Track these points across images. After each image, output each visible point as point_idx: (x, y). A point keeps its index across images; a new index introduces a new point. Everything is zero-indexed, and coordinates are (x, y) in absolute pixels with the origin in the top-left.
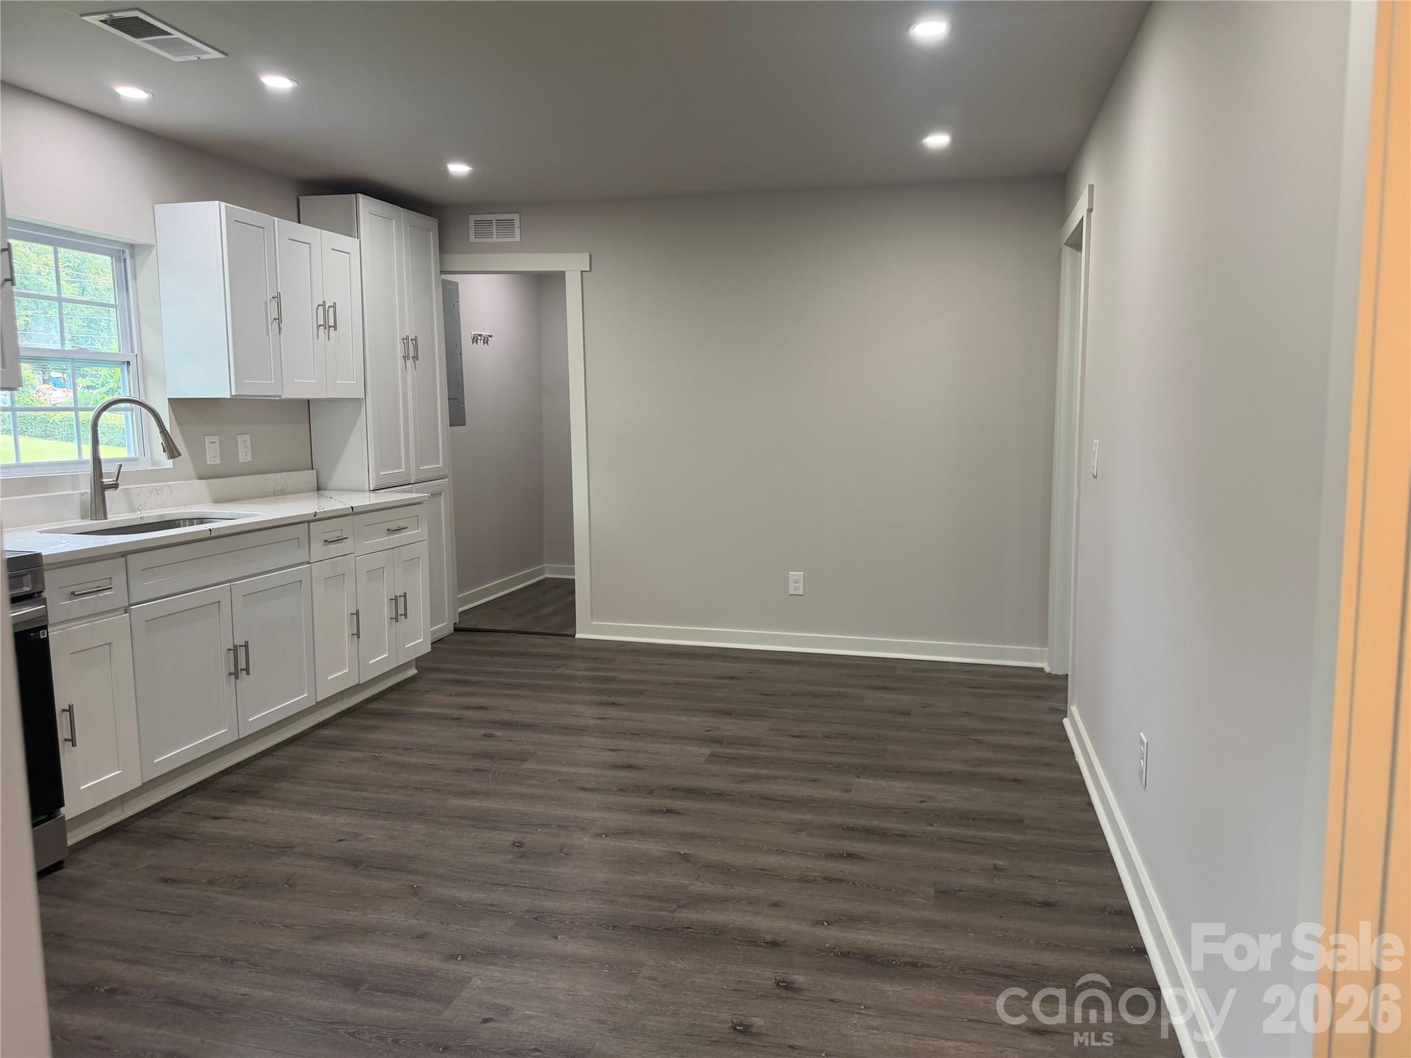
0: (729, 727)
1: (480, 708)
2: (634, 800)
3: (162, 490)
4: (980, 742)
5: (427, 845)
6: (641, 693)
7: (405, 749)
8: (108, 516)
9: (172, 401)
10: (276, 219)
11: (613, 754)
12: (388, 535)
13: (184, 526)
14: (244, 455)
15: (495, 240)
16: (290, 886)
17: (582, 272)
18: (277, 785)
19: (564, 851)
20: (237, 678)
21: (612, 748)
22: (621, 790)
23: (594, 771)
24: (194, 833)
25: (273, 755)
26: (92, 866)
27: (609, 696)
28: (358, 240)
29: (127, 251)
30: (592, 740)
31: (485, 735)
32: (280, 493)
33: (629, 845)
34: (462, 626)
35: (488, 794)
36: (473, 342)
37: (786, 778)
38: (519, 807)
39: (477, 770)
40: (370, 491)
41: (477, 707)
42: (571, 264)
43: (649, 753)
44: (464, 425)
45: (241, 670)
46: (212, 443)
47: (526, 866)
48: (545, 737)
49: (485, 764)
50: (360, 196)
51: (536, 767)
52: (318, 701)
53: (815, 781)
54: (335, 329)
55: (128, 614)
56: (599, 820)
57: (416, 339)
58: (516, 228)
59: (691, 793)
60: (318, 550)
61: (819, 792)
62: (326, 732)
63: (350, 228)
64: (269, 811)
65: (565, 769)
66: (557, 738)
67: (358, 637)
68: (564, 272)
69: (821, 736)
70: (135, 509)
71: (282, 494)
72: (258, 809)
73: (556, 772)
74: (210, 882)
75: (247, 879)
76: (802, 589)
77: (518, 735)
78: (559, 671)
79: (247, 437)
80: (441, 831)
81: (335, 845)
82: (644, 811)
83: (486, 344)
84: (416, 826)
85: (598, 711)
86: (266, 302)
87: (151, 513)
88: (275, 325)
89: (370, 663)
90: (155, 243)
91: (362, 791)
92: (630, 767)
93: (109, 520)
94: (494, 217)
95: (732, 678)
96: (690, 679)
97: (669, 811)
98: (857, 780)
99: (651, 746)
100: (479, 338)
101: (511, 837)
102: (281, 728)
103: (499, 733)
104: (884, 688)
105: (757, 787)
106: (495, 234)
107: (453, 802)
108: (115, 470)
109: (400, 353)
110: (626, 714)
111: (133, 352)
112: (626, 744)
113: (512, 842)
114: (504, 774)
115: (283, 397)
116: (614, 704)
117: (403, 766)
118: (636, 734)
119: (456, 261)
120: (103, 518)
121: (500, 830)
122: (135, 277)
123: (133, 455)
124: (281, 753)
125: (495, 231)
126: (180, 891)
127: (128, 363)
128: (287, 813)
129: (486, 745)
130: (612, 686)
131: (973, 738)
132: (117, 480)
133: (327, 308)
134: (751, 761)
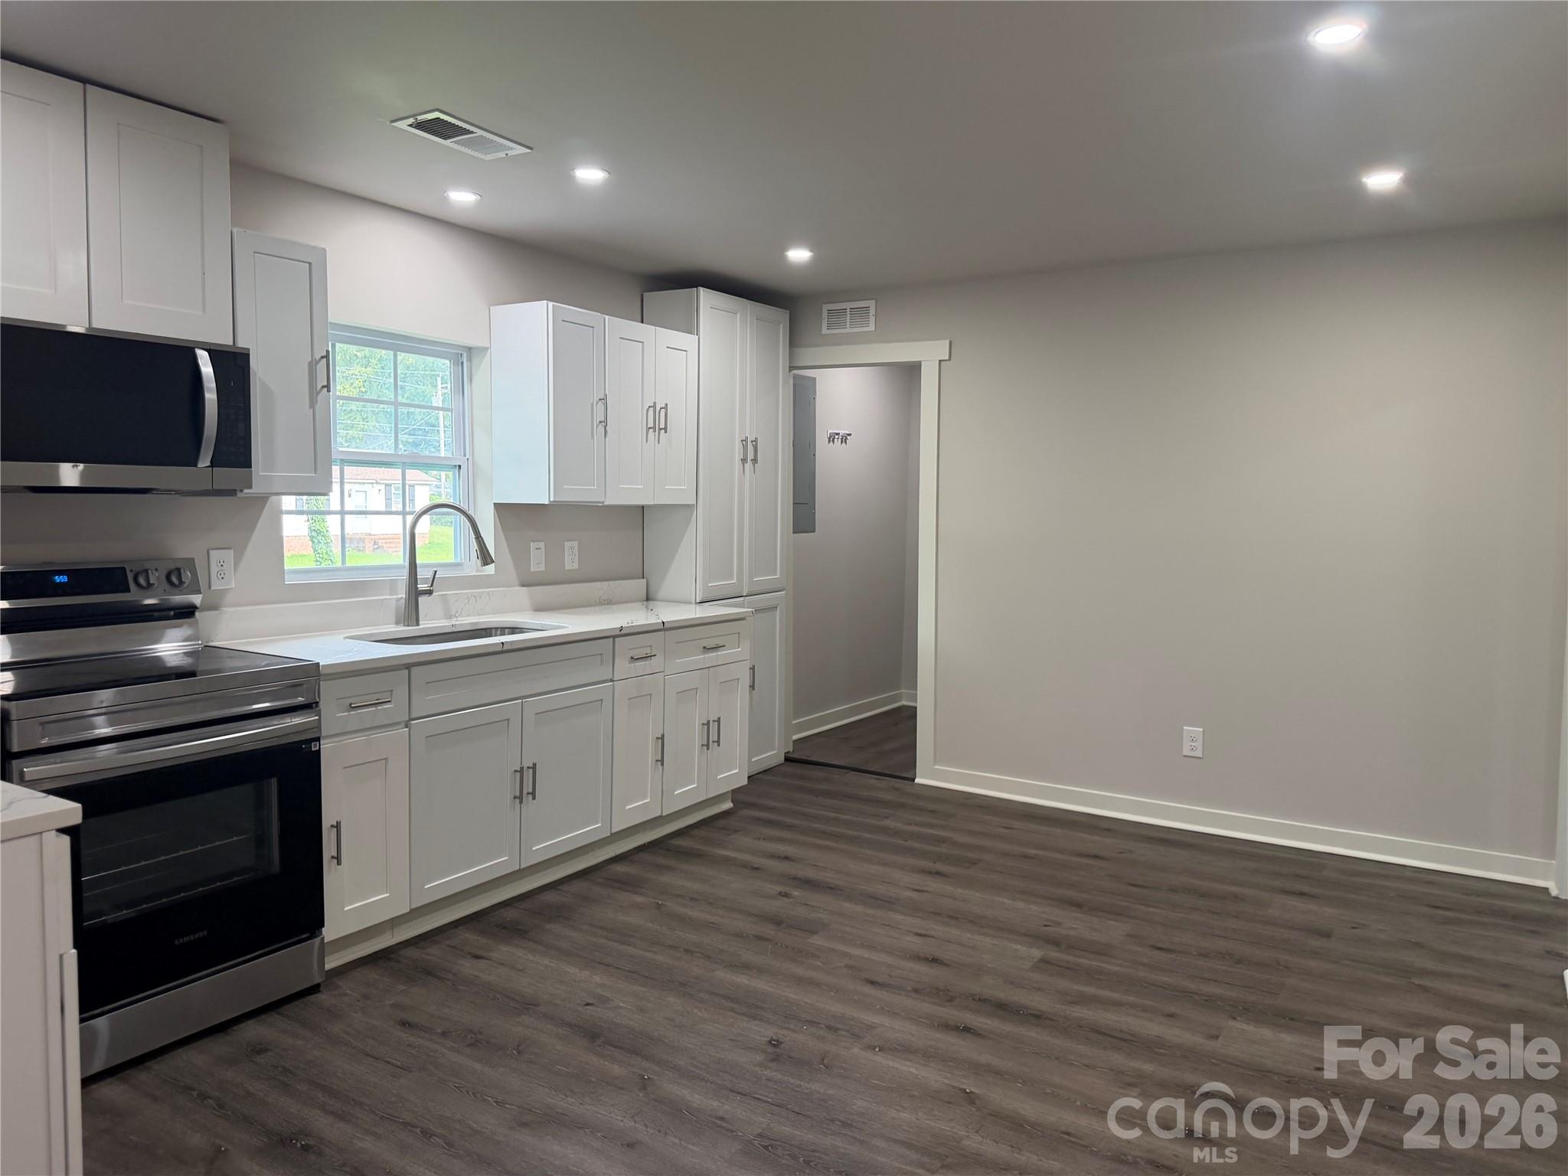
0: (1075, 924)
1: (786, 858)
2: (926, 1007)
3: (481, 597)
4: (1425, 989)
5: (676, 1026)
6: (974, 863)
7: (692, 899)
8: (420, 623)
9: (499, 507)
10: (607, 317)
11: (918, 940)
12: (704, 653)
13: (496, 635)
14: (571, 562)
15: (848, 330)
16: (519, 1053)
17: (940, 361)
18: (548, 926)
19: (825, 1062)
20: (521, 802)
21: (920, 932)
22: (916, 991)
23: (889, 960)
24: (450, 971)
25: (560, 890)
26: (345, 994)
27: (935, 863)
28: (697, 337)
29: (465, 355)
30: (899, 917)
31: (780, 894)
32: (607, 603)
33: (904, 1068)
34: (796, 756)
35: (761, 971)
36: (829, 442)
37: (1133, 1006)
38: (792, 994)
39: (759, 938)
40: (696, 603)
41: (782, 856)
42: (929, 353)
43: (963, 945)
44: (814, 531)
45: (528, 794)
46: (537, 549)
47: (775, 1073)
48: (847, 906)
49: (769, 930)
50: (701, 289)
51: (826, 944)
52: (614, 831)
53: (1171, 1016)
54: (666, 432)
55: (407, 729)
56: (876, 1028)
57: (756, 441)
58: (871, 314)
59: (1002, 1008)
60: (623, 667)
61: (1173, 1033)
62: (620, 868)
63: (689, 326)
64: (530, 957)
65: (857, 952)
66: (859, 909)
67: (662, 764)
68: (920, 362)
69: (1194, 953)
70: (451, 616)
71: (608, 604)
72: (520, 953)
73: (845, 954)
74: (444, 1034)
75: (480, 1037)
76: (1200, 749)
77: (817, 899)
78: (887, 822)
79: (575, 544)
80: (696, 1011)
81: (581, 1009)
82: (936, 1024)
83: (844, 444)
84: (672, 999)
85: (917, 880)
86: (592, 404)
87: (466, 621)
88: (601, 428)
89: (676, 793)
90: (488, 346)
91: (629, 945)
92: (935, 960)
93: (421, 627)
94: (848, 305)
95: (1096, 857)
96: (1041, 853)
97: (967, 1030)
98: (1231, 1023)
99: (970, 936)
100: (837, 437)
101: (767, 1032)
102: (572, 859)
103: (796, 893)
104: (1302, 894)
105: (1090, 1013)
106: (848, 323)
107: (722, 974)
108: (430, 575)
109: (738, 455)
110: (949, 888)
111: (465, 456)
112: (937, 929)
113: (769, 1039)
114: (787, 947)
115: (606, 504)
116: (938, 873)
117: (684, 921)
118: (954, 917)
119: (808, 355)
120: (415, 624)
121: (761, 1020)
122: (471, 381)
123: (459, 561)
124: (565, 888)
125: (848, 320)
126: (412, 1039)
127: (460, 466)
128: (546, 962)
129: (777, 906)
130: (943, 849)
131: (1416, 983)
132: (432, 586)
133: (658, 409)
134: (1092, 976)
